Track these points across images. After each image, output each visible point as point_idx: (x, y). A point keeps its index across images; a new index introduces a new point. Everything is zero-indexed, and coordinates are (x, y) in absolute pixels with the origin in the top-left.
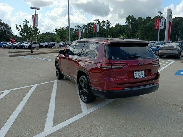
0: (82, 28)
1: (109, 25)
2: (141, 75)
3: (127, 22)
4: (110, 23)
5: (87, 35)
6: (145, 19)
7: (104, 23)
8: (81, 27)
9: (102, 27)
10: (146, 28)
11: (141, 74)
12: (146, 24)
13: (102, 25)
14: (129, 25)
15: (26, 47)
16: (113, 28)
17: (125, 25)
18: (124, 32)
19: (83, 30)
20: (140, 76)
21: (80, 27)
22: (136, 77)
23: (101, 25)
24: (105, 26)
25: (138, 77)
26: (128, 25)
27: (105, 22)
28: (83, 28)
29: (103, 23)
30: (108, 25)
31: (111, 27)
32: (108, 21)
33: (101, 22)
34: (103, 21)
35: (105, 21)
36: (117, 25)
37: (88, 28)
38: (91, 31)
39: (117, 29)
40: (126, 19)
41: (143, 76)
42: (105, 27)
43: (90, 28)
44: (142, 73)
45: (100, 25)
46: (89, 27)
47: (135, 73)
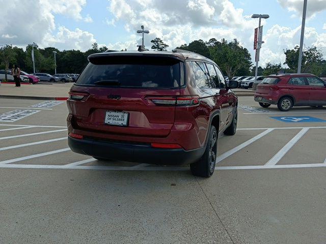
2: (120, 120)
11: (120, 117)
15: (245, 85)
20: (117, 122)
22: (109, 121)
25: (112, 122)
41: (122, 122)
44: (123, 116)
47: (108, 114)
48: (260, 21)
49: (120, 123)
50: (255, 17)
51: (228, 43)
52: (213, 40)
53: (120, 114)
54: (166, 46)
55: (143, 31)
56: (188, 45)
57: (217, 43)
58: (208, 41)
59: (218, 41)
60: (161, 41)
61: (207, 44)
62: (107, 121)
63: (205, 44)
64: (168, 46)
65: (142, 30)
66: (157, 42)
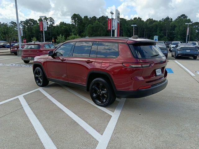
1: (53, 23)
3: (73, 20)
4: (54, 21)
6: (91, 18)
7: (47, 20)
10: (93, 28)
12: (92, 24)
14: (76, 24)
16: (57, 26)
17: (71, 23)
18: (71, 32)
21: (15, 23)
24: (48, 24)
26: (74, 24)
30: (52, 22)
31: (55, 25)
33: (43, 19)
34: (45, 18)
35: (48, 18)
36: (62, 24)
37: (27, 25)
38: (31, 29)
39: (62, 28)
40: (72, 17)
43: (29, 26)
46: (29, 24)
47: (156, 71)
49: (160, 73)
53: (159, 70)
62: (157, 74)
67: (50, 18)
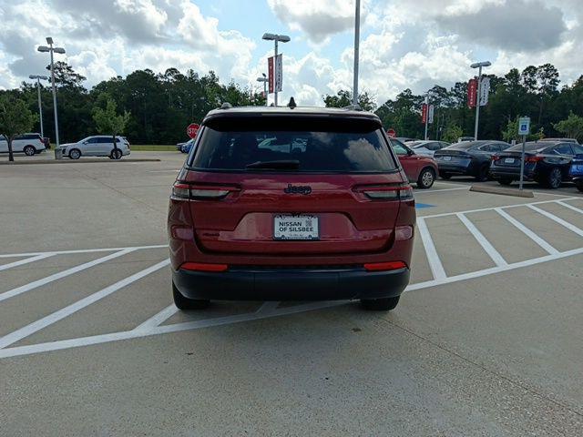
0: (451, 95)
1: (554, 82)
2: (304, 229)
4: (557, 75)
5: (464, 117)
7: (532, 75)
8: (449, 90)
9: (525, 90)
11: (304, 225)
13: (526, 82)
16: (566, 91)
19: (455, 99)
20: (298, 233)
21: (445, 90)
22: (282, 233)
23: (521, 82)
24: (535, 86)
27: (536, 69)
28: (455, 96)
29: (528, 76)
30: (548, 81)
31: (560, 87)
32: (548, 67)
33: (520, 72)
34: (527, 69)
35: (537, 67)
42: (534, 89)
44: (309, 223)
45: (517, 81)
47: (278, 221)
48: (276, 46)
49: (305, 235)
50: (267, 37)
51: (200, 78)
52: (172, 71)
53: (303, 220)
54: (81, 78)
55: (52, 49)
56: (124, 78)
57: (180, 77)
58: (163, 73)
59: (181, 73)
60: (69, 69)
61: (162, 77)
62: (278, 234)
63: (157, 78)
64: (84, 78)
65: (49, 46)
66: (60, 69)
67: (546, 66)
